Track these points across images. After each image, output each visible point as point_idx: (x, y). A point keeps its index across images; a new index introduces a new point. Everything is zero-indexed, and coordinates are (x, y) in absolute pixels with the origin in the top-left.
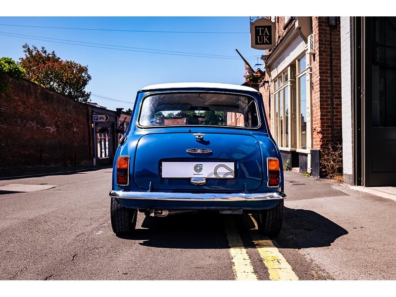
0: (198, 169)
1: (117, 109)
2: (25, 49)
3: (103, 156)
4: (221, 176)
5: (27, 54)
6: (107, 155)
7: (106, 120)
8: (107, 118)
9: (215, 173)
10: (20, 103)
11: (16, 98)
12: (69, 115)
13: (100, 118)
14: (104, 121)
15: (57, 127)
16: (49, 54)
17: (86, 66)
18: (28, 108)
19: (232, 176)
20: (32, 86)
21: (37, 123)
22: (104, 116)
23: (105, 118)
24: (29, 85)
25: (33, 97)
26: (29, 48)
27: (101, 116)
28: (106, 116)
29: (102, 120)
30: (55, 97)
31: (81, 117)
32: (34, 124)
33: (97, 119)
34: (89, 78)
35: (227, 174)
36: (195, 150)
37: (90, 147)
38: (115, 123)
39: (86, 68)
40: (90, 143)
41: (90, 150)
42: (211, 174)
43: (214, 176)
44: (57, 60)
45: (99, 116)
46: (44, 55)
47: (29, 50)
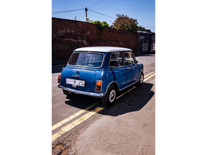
3: (145, 50)
5: (118, 17)
6: (147, 50)
9: (79, 84)
10: (109, 36)
11: (108, 34)
12: (129, 38)
14: (143, 39)
15: (124, 42)
16: (125, 16)
18: (112, 37)
19: (83, 86)
20: (114, 29)
21: (116, 42)
22: (143, 37)
24: (113, 30)
25: (114, 33)
29: (142, 38)
30: (123, 32)
31: (134, 38)
32: (115, 42)
37: (137, 48)
40: (137, 47)
41: (137, 49)
44: (127, 18)
45: (141, 37)
46: (123, 17)
47: (118, 16)
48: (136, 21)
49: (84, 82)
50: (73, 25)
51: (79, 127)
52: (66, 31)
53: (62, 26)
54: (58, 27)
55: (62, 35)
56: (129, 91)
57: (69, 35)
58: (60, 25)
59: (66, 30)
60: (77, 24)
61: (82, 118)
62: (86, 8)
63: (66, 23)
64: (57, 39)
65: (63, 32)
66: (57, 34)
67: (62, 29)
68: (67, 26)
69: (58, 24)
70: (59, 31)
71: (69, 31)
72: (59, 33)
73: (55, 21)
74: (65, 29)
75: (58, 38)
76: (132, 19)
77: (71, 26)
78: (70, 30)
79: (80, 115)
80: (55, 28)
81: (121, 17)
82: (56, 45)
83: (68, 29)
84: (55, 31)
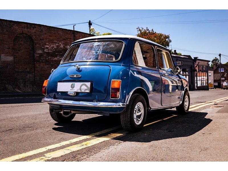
0: (73, 87)
1: (194, 58)
2: (138, 30)
4: (83, 91)
5: (139, 32)
7: (182, 64)
8: (182, 63)
9: (80, 89)
13: (178, 63)
14: (180, 64)
16: (150, 31)
17: (168, 35)
19: (88, 91)
22: (180, 62)
23: (181, 63)
26: (140, 29)
27: (179, 62)
28: (182, 62)
29: (179, 64)
33: (176, 64)
34: (170, 41)
35: (86, 90)
36: (73, 75)
38: (193, 66)
39: (168, 36)
42: (78, 90)
43: (79, 91)
44: (154, 34)
45: (178, 62)
46: (147, 31)
47: (140, 30)
48: (168, 37)
49: (88, 84)
50: (69, 37)
51: (79, 152)
52: (57, 46)
53: (51, 38)
54: (46, 39)
55: (52, 51)
56: (166, 119)
57: (63, 52)
58: (50, 36)
59: (58, 44)
60: (76, 36)
61: (84, 143)
62: (90, 21)
63: (59, 34)
64: (43, 57)
65: (53, 47)
66: (44, 49)
67: (52, 42)
68: (59, 39)
69: (46, 34)
70: (46, 45)
71: (62, 46)
72: (47, 48)
73: (42, 30)
74: (56, 43)
75: (45, 55)
76: (161, 35)
77: (66, 38)
78: (64, 44)
79: (80, 141)
80: (40, 39)
81: (145, 32)
82: (40, 66)
83: (60, 43)
84: (40, 44)
